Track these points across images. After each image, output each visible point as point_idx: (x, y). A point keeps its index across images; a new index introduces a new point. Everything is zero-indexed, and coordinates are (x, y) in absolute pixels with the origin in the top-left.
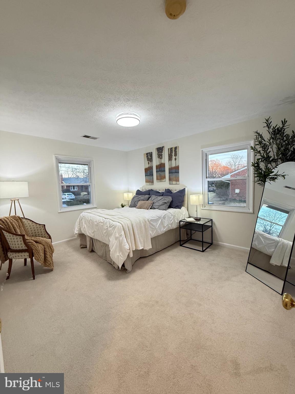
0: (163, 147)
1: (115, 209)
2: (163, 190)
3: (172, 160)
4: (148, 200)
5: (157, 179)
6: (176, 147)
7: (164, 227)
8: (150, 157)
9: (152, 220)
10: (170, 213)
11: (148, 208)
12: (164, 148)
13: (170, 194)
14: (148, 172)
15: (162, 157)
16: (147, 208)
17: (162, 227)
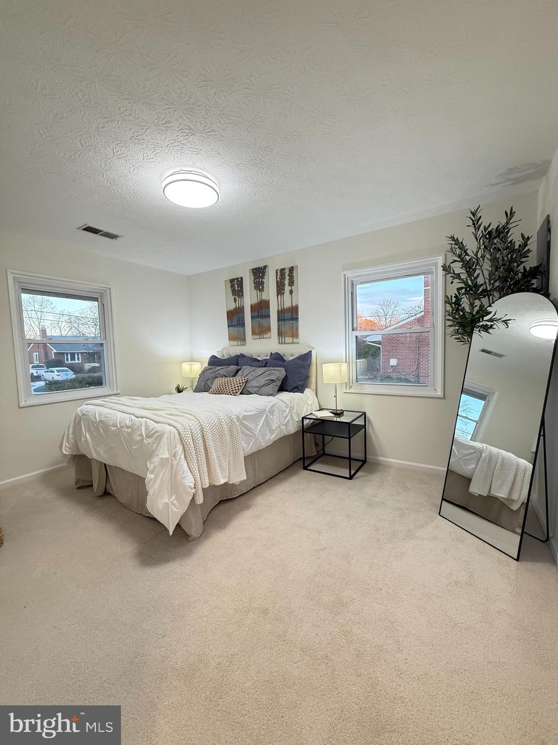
0: (265, 267)
1: (161, 395)
2: (267, 356)
3: (283, 294)
4: (235, 375)
5: (253, 333)
6: (292, 267)
7: (272, 431)
8: (238, 288)
9: (245, 418)
10: (282, 401)
11: (236, 393)
12: (266, 270)
13: (281, 363)
14: (235, 318)
15: (263, 287)
16: (233, 393)
17: (268, 432)
